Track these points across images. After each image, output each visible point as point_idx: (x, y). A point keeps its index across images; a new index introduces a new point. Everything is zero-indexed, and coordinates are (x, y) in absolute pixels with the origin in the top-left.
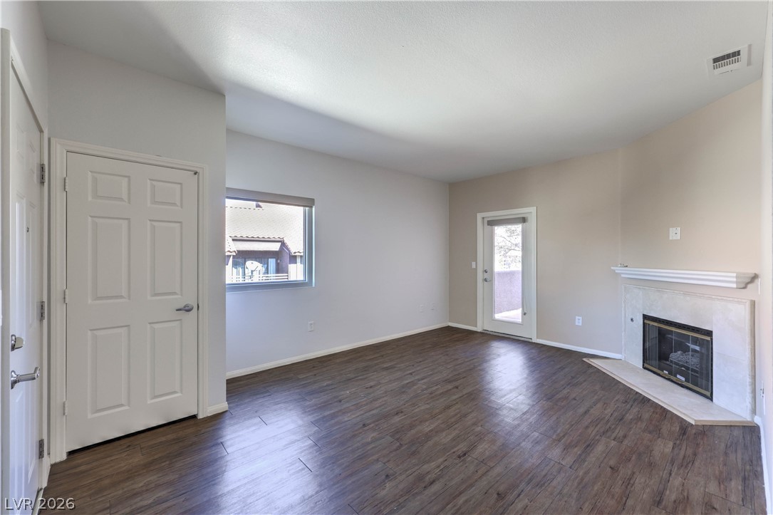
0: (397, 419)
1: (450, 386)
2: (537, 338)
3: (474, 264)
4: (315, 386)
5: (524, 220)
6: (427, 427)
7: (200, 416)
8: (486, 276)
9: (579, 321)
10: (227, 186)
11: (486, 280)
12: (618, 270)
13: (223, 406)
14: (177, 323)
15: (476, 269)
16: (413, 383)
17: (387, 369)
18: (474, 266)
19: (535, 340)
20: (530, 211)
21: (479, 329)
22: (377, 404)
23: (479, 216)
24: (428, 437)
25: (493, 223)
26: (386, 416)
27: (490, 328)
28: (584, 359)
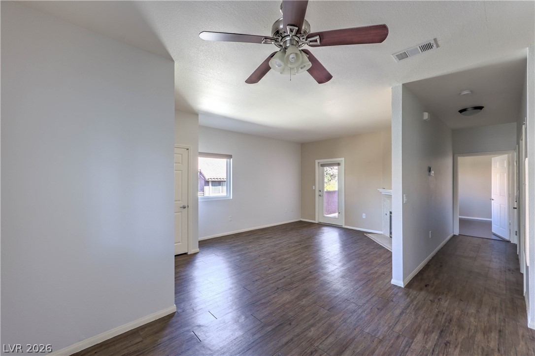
0: (273, 254)
1: (297, 244)
2: (345, 225)
3: (314, 187)
4: (235, 244)
5: (339, 164)
6: (285, 256)
7: (189, 254)
8: (320, 193)
9: (364, 216)
10: (199, 151)
11: (320, 196)
12: (381, 190)
13: (197, 250)
14: (180, 213)
15: (315, 190)
16: (281, 243)
17: (268, 238)
18: (314, 188)
19: (344, 226)
20: (342, 160)
21: (316, 222)
22: (264, 250)
23: (317, 161)
24: (286, 259)
25: (323, 165)
26: (269, 253)
27: (322, 221)
28: (365, 234)
